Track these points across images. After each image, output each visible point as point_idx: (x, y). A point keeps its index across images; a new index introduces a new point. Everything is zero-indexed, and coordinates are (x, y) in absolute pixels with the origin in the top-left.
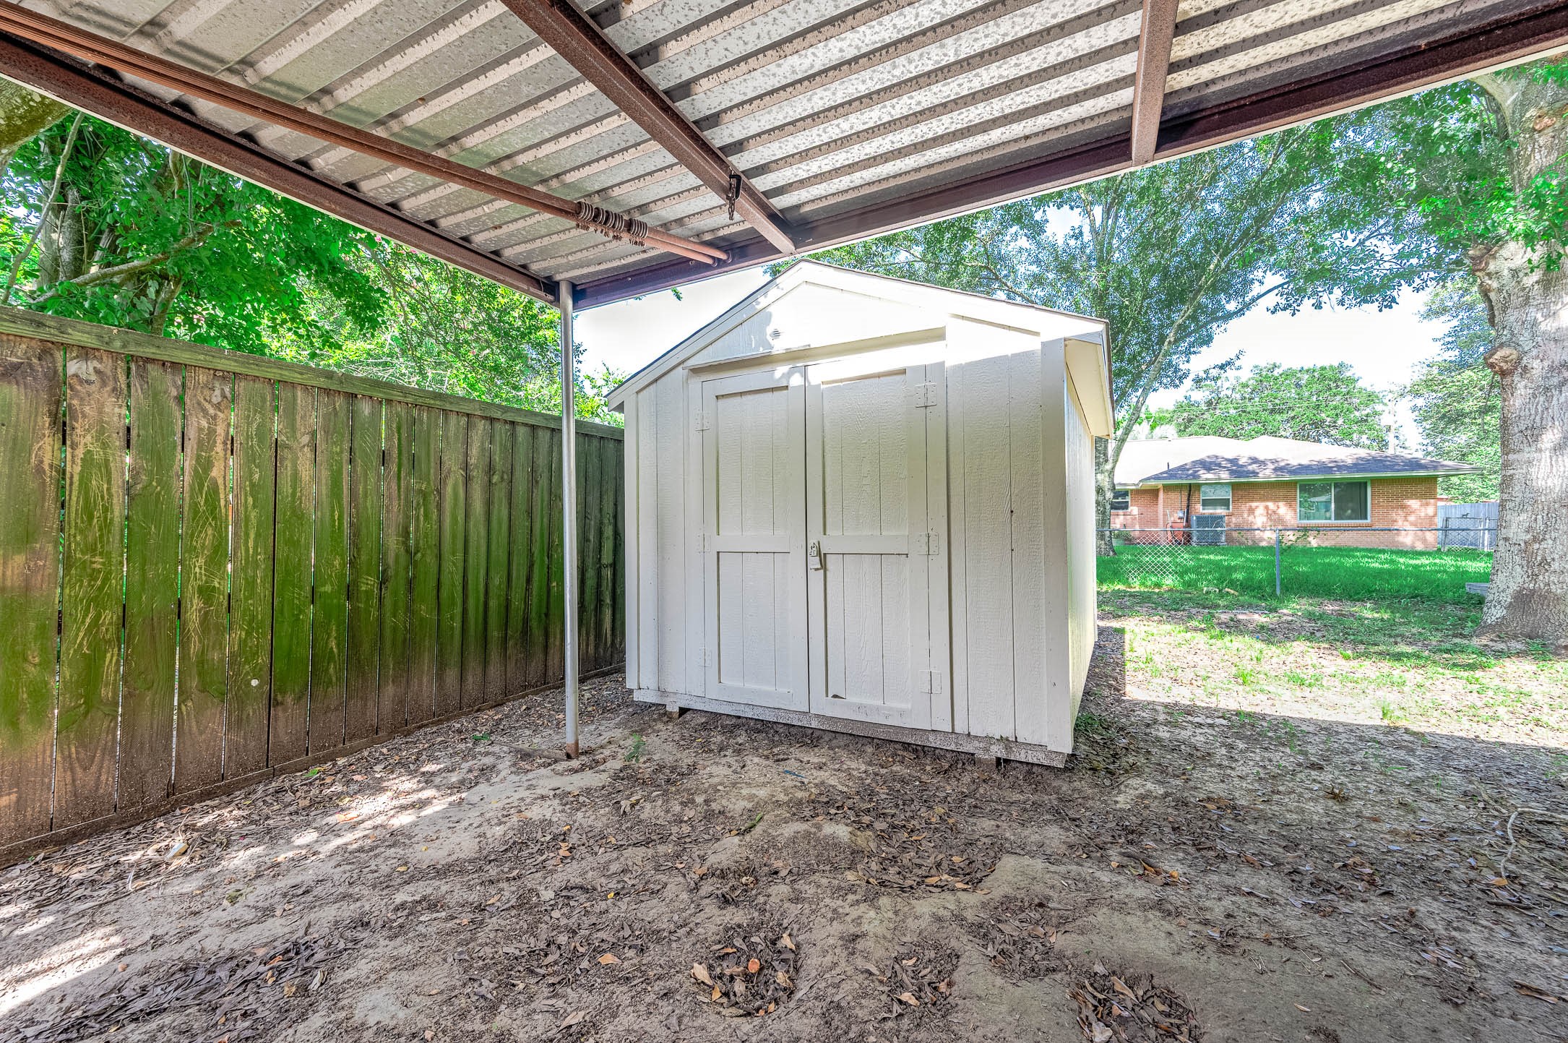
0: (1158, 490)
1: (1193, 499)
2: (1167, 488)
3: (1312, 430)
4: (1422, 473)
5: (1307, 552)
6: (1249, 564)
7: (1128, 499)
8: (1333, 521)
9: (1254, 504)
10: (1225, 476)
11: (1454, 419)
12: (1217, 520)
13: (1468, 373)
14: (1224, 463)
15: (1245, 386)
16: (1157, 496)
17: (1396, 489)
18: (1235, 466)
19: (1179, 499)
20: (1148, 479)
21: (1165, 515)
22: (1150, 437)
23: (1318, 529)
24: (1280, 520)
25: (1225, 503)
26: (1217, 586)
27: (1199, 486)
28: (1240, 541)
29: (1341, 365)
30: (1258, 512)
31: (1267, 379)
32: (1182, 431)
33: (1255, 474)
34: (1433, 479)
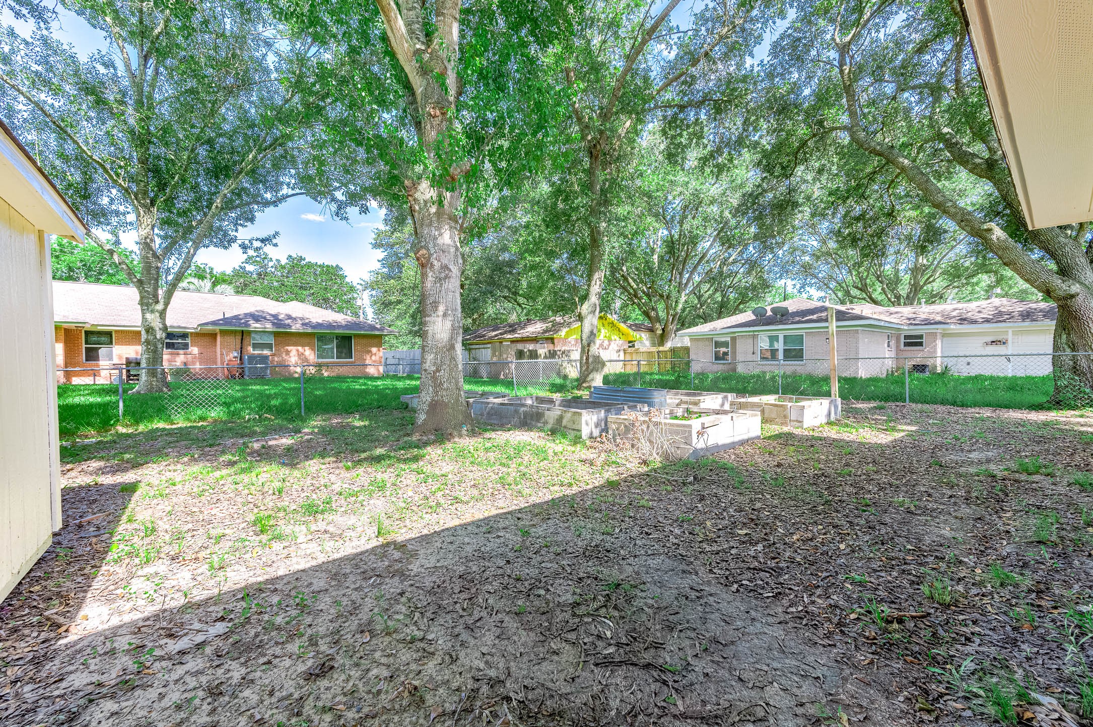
0: (216, 334)
1: (245, 342)
2: (224, 333)
3: (324, 302)
4: (377, 333)
5: (322, 380)
6: (284, 392)
7: (188, 341)
8: (335, 360)
9: (289, 348)
10: (269, 327)
11: (387, 305)
12: (264, 359)
13: (392, 281)
14: (268, 317)
15: (283, 267)
16: (215, 338)
17: (364, 341)
18: (276, 320)
19: (235, 341)
20: (207, 324)
21: (222, 354)
22: (212, 290)
23: (327, 365)
24: (306, 360)
25: (269, 346)
26: (257, 413)
27: (249, 332)
28: (282, 374)
29: (337, 266)
30: (291, 354)
31: (296, 265)
32: (239, 291)
33: (289, 326)
34: (380, 337)
